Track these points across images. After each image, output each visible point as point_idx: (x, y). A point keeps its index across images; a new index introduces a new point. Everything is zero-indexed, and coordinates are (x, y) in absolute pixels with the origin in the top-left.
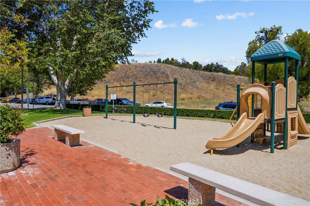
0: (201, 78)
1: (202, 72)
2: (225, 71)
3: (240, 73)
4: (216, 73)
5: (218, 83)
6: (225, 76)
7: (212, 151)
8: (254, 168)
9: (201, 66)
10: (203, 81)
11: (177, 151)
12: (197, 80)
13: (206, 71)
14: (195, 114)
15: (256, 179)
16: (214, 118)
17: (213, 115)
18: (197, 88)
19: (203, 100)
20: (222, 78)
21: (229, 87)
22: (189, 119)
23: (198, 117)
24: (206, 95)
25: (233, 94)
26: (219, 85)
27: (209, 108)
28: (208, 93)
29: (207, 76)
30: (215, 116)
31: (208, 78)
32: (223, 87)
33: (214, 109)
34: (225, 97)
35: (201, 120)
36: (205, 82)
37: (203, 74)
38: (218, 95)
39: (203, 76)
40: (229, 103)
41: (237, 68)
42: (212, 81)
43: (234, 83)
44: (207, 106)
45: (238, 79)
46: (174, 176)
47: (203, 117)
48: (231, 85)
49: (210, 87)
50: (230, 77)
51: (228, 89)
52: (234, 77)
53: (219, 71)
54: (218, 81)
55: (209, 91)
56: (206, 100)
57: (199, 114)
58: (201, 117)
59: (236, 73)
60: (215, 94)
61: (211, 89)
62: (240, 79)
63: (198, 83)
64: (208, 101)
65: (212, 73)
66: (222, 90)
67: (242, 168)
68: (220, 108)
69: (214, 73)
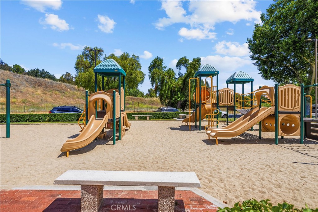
0: (25, 82)
1: (27, 76)
2: (52, 77)
3: (66, 81)
4: (42, 79)
5: (45, 88)
6: (52, 83)
7: (68, 153)
8: (109, 159)
9: (23, 70)
10: (28, 85)
11: (26, 161)
12: (21, 84)
13: (31, 76)
14: (27, 119)
15: (115, 167)
16: (49, 121)
17: (48, 118)
18: (21, 92)
19: (29, 104)
20: (49, 84)
21: (57, 92)
22: (21, 125)
23: (31, 122)
24: (33, 99)
25: (60, 99)
26: (46, 90)
27: (38, 112)
28: (35, 98)
29: (33, 80)
30: (51, 119)
31: (34, 83)
32: (50, 92)
33: (48, 113)
34: (53, 102)
35: (37, 124)
36: (31, 86)
37: (28, 78)
38: (45, 100)
39: (28, 80)
40: (63, 107)
41: (62, 76)
42: (38, 86)
43: (61, 89)
44: (36, 110)
45: (64, 86)
46: (44, 191)
47: (37, 121)
48: (58, 90)
49: (37, 91)
50: (57, 84)
51: (56, 94)
52: (61, 84)
53: (45, 77)
54: (45, 87)
55: (36, 96)
56: (33, 104)
57: (32, 118)
58: (34, 121)
59: (61, 80)
60: (42, 98)
61: (38, 94)
62: (66, 86)
63: (21, 87)
64: (35, 106)
65: (38, 78)
66: (49, 95)
67: (100, 162)
68: (55, 112)
69: (41, 79)
